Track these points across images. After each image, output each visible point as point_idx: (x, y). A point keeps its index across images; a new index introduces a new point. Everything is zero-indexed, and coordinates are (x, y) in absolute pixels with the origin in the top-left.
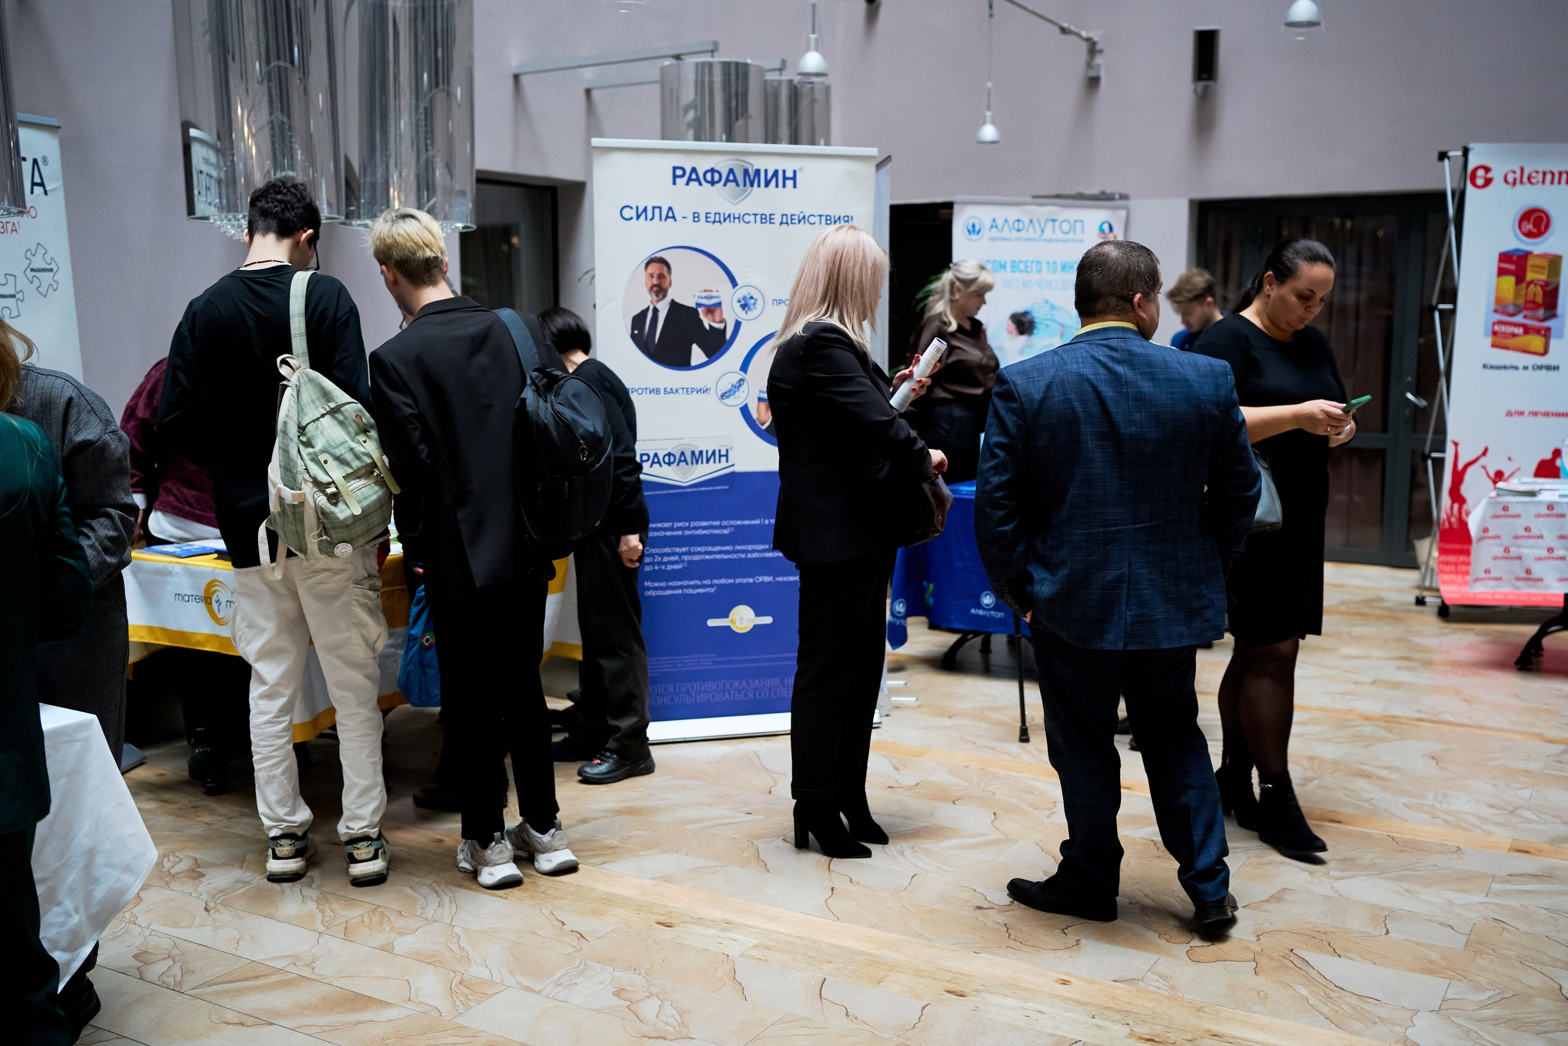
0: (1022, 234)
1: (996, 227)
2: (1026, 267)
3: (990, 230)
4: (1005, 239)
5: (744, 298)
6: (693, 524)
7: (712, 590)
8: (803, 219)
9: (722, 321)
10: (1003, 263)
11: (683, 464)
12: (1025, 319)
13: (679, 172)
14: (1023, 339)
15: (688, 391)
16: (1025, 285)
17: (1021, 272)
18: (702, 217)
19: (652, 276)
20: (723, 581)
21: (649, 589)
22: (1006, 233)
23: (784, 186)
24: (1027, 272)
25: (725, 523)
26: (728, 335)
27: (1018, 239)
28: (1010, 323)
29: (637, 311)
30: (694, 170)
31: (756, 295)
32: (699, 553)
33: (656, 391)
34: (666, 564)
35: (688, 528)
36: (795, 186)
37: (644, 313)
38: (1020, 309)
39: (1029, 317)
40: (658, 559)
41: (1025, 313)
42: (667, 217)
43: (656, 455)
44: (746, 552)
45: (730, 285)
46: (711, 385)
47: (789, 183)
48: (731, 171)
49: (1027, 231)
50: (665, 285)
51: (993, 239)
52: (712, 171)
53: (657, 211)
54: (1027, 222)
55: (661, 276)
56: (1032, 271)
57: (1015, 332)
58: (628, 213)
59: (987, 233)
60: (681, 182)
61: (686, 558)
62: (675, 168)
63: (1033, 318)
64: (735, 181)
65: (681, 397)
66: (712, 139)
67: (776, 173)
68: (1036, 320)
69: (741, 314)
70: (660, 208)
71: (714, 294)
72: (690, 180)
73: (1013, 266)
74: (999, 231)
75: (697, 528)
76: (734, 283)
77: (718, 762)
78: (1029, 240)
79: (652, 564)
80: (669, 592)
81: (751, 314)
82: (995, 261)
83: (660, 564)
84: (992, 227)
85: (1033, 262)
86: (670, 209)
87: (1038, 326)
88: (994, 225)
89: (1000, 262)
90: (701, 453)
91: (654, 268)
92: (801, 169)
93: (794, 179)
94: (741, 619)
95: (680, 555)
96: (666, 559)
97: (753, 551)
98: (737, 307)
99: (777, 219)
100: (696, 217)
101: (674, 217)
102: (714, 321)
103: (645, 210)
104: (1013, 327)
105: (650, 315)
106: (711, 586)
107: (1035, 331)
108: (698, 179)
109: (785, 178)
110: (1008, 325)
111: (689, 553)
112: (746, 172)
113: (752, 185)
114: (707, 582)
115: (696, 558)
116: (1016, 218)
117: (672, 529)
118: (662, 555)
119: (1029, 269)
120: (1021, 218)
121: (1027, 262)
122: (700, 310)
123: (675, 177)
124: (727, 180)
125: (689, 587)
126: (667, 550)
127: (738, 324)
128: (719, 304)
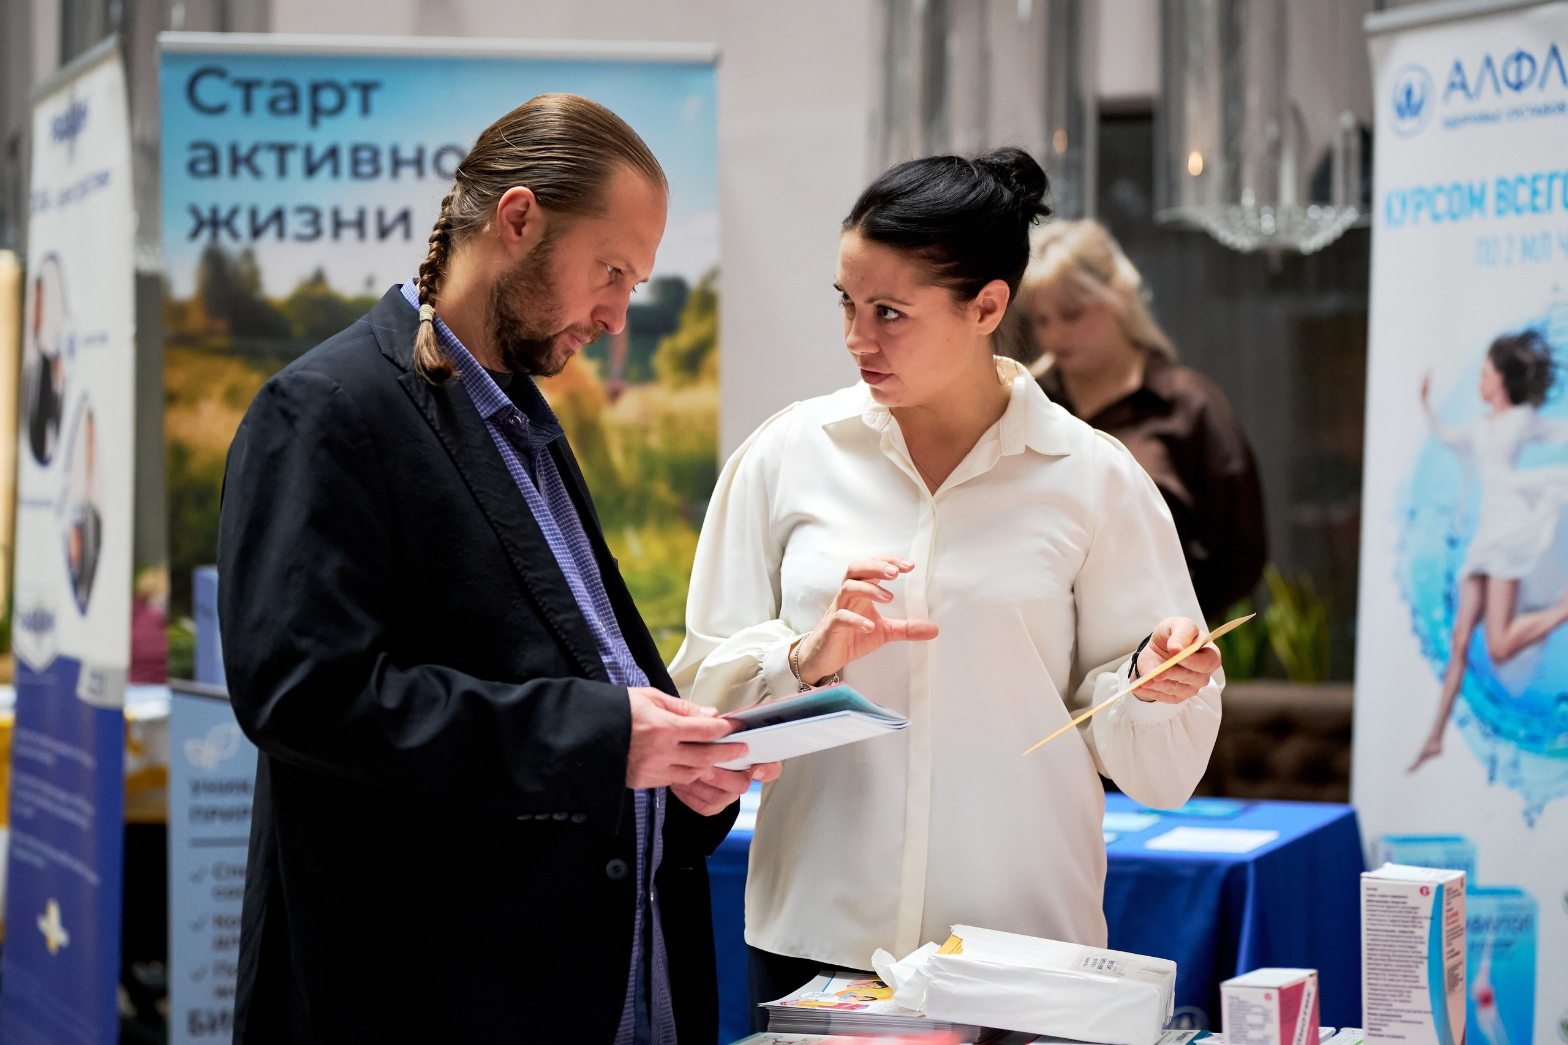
0: (1531, 96)
1: (1464, 86)
2: (1535, 193)
3: (1446, 98)
4: (1485, 118)
10: (1477, 190)
12: (1525, 357)
14: (1520, 415)
16: (1529, 249)
17: (1518, 210)
22: (1488, 100)
24: (1535, 209)
27: (1517, 113)
28: (1488, 367)
38: (1513, 325)
39: (1537, 347)
41: (1528, 338)
49: (1542, 85)
51: (1452, 123)
54: (1541, 55)
56: (1549, 205)
57: (1499, 395)
59: (1437, 110)
63: (1547, 350)
68: (1556, 357)
73: (1500, 196)
74: (1469, 96)
78: (1545, 110)
82: (1457, 187)
84: (1452, 86)
85: (1552, 177)
87: (1561, 374)
88: (1458, 84)
89: (1471, 189)
104: (1495, 380)
107: (1553, 393)
110: (1485, 375)
116: (1512, 49)
119: (1541, 201)
120: (1527, 48)
121: (1535, 178)
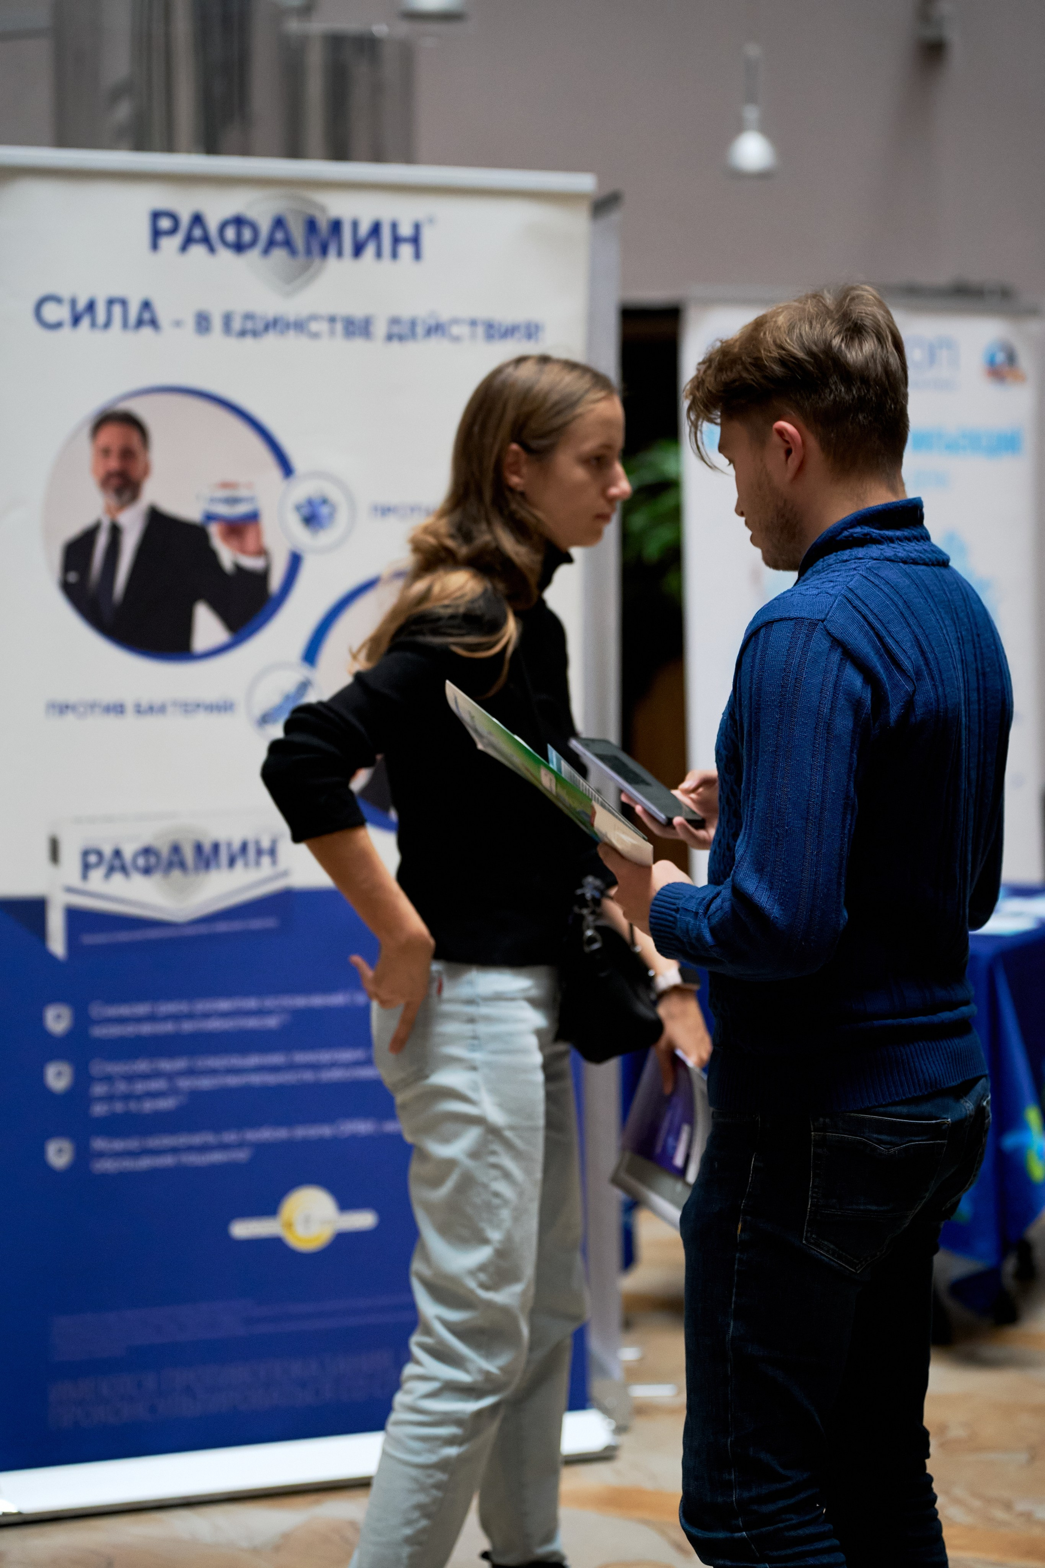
5: (310, 502)
6: (202, 1006)
7: (242, 1155)
8: (436, 329)
9: (262, 552)
11: (176, 874)
13: (165, 224)
15: (189, 708)
18: (217, 323)
19: (106, 452)
20: (266, 1134)
21: (101, 1155)
23: (395, 255)
25: (270, 1002)
26: (275, 582)
29: (73, 529)
30: (197, 219)
31: (334, 494)
32: (213, 1072)
33: (118, 709)
34: (139, 1098)
35: (190, 1016)
36: (418, 255)
37: (87, 538)
40: (122, 1087)
42: (140, 323)
43: (117, 853)
44: (315, 1067)
45: (274, 471)
46: (237, 694)
47: (406, 250)
48: (279, 223)
50: (136, 471)
52: (239, 222)
53: (117, 310)
55: (127, 454)
58: (51, 312)
60: (170, 244)
61: (185, 1084)
62: (156, 216)
64: (288, 244)
65: (173, 722)
66: (169, 147)
67: (376, 229)
69: (302, 537)
70: (124, 303)
71: (242, 493)
72: (188, 241)
75: (207, 1016)
76: (286, 467)
77: (277, 1548)
79: (110, 1098)
80: (145, 1163)
81: (326, 537)
83: (127, 1097)
86: (146, 305)
90: (216, 847)
91: (112, 435)
92: (431, 221)
93: (415, 240)
94: (307, 1220)
95: (170, 1076)
96: (140, 1087)
97: (333, 1065)
98: (294, 522)
99: (380, 329)
100: (203, 322)
101: (154, 323)
102: (243, 551)
103: (91, 307)
105: (102, 541)
106: (240, 1145)
108: (206, 240)
109: (397, 240)
111: (191, 1072)
112: (311, 225)
113: (324, 251)
114: (230, 1137)
115: (206, 1083)
117: (152, 1018)
118: (130, 1078)
122: (215, 531)
123: (156, 234)
124: (271, 244)
125: (190, 1149)
126: (142, 1066)
127: (295, 561)
128: (253, 518)
